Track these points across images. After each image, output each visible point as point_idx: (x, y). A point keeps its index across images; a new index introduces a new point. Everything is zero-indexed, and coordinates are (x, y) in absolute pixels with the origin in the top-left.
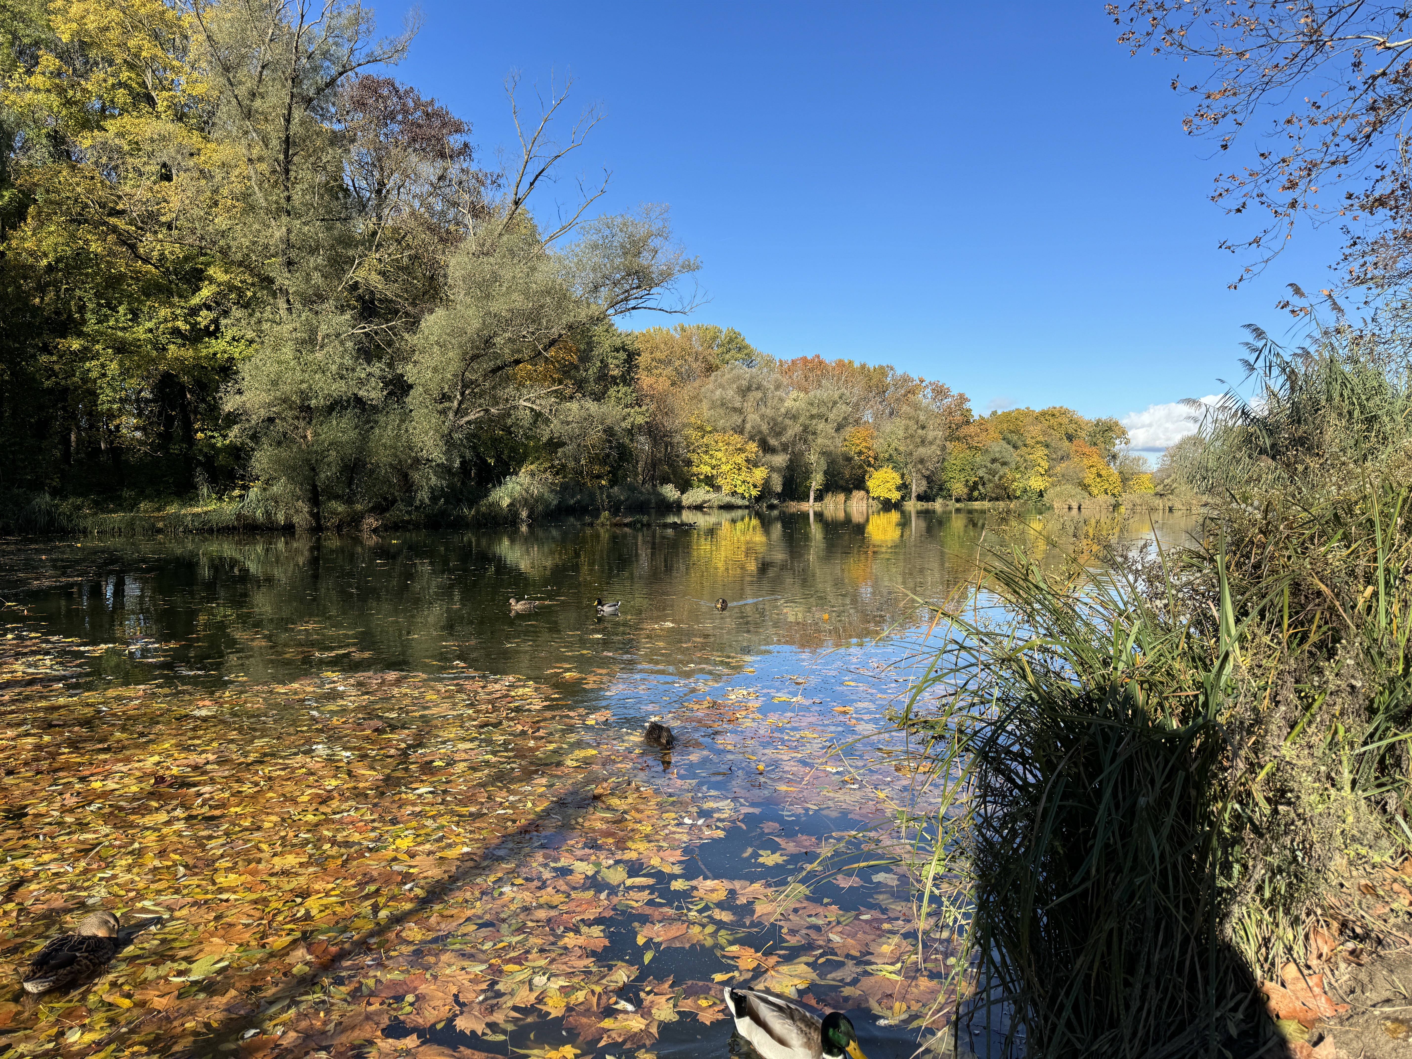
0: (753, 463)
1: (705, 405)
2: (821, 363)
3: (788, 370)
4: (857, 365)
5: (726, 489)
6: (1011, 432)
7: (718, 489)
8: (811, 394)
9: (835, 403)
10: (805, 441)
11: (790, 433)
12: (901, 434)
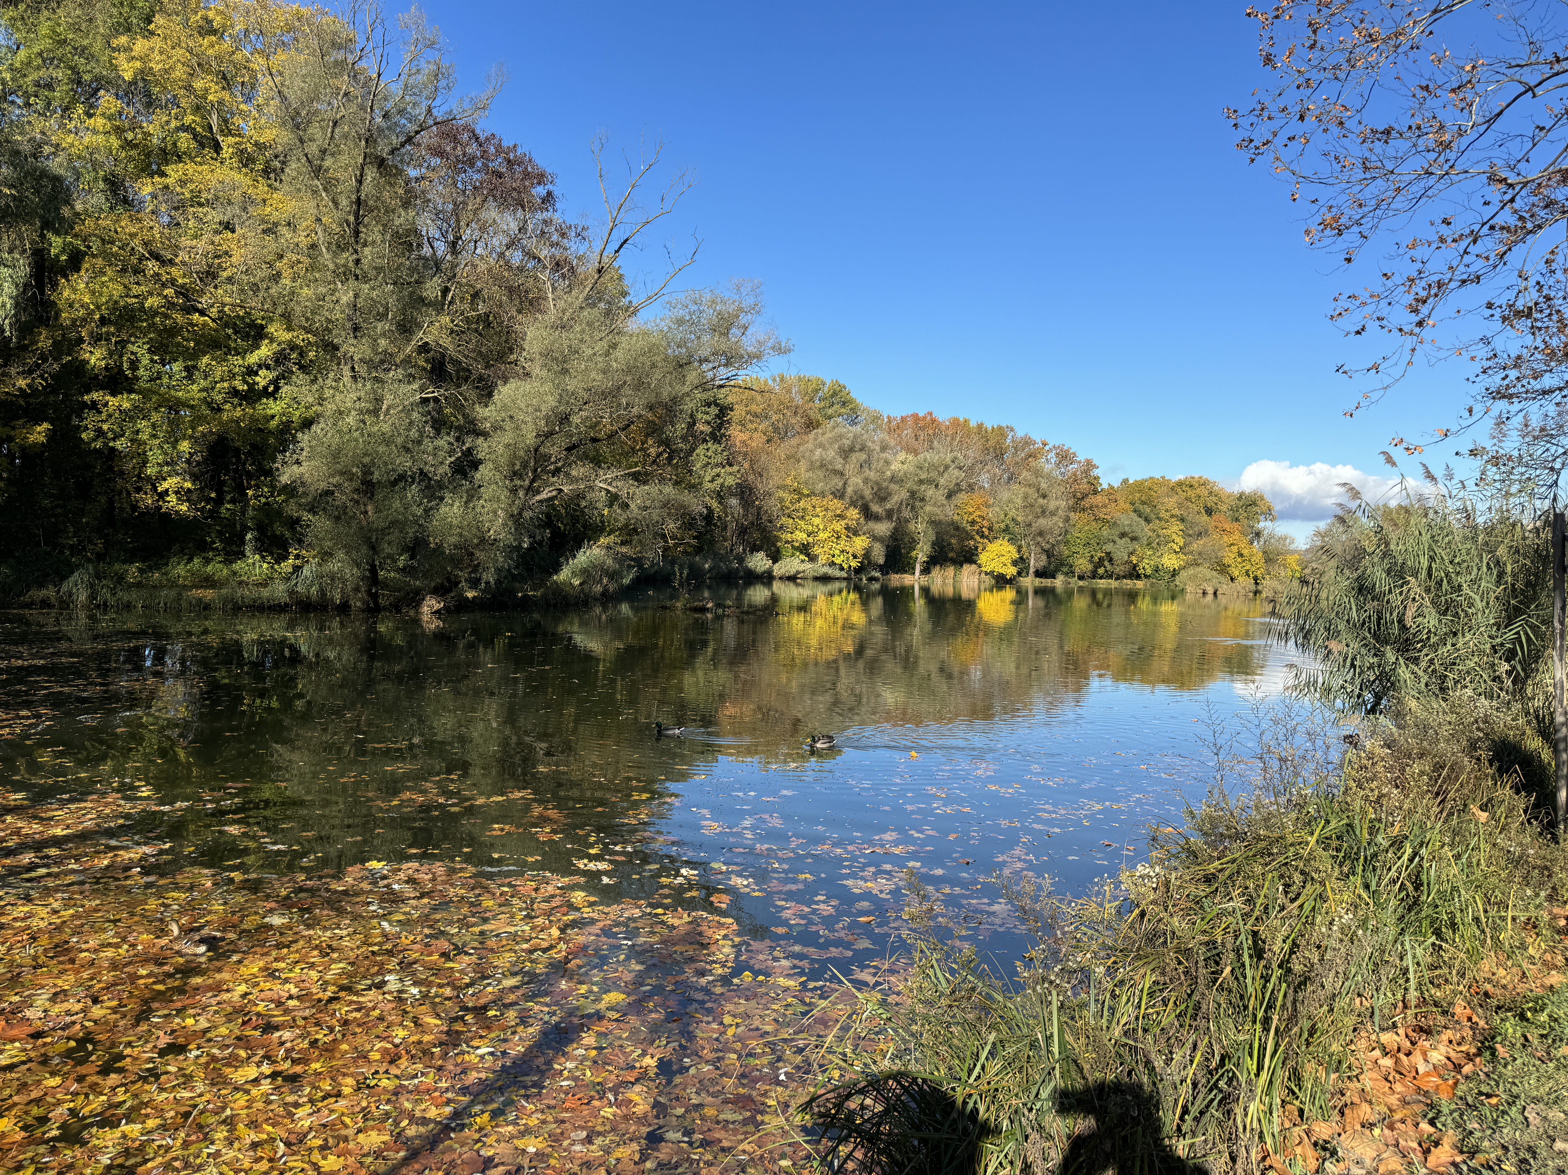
0: (853, 531)
1: (803, 466)
2: (933, 421)
3: (895, 427)
4: (973, 424)
5: (823, 559)
6: (1143, 503)
7: (813, 558)
8: (921, 457)
9: (947, 467)
10: (913, 508)
11: (895, 499)
12: (1019, 501)
